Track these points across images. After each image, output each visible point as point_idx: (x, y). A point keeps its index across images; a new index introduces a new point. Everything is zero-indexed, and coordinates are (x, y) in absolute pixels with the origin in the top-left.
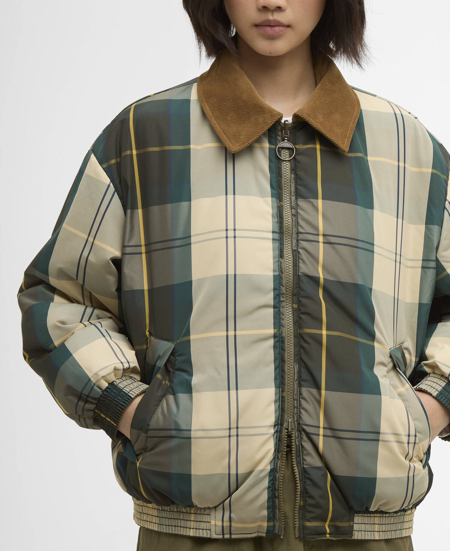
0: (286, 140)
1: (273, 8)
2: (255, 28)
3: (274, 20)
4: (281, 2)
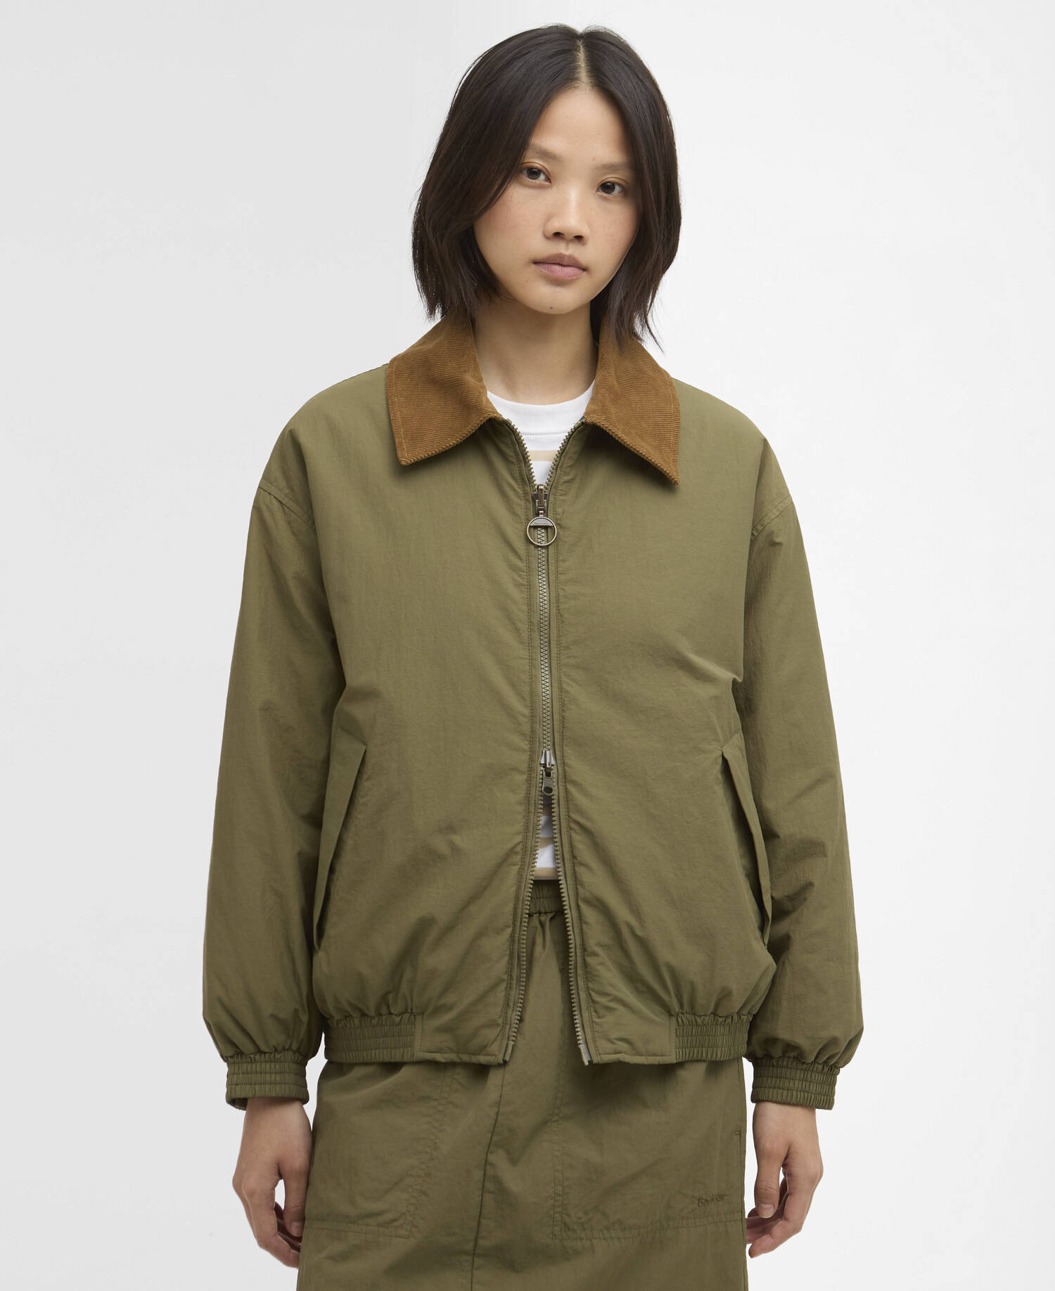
1: (571, 237)
2: (534, 266)
3: (570, 257)
4: (584, 231)
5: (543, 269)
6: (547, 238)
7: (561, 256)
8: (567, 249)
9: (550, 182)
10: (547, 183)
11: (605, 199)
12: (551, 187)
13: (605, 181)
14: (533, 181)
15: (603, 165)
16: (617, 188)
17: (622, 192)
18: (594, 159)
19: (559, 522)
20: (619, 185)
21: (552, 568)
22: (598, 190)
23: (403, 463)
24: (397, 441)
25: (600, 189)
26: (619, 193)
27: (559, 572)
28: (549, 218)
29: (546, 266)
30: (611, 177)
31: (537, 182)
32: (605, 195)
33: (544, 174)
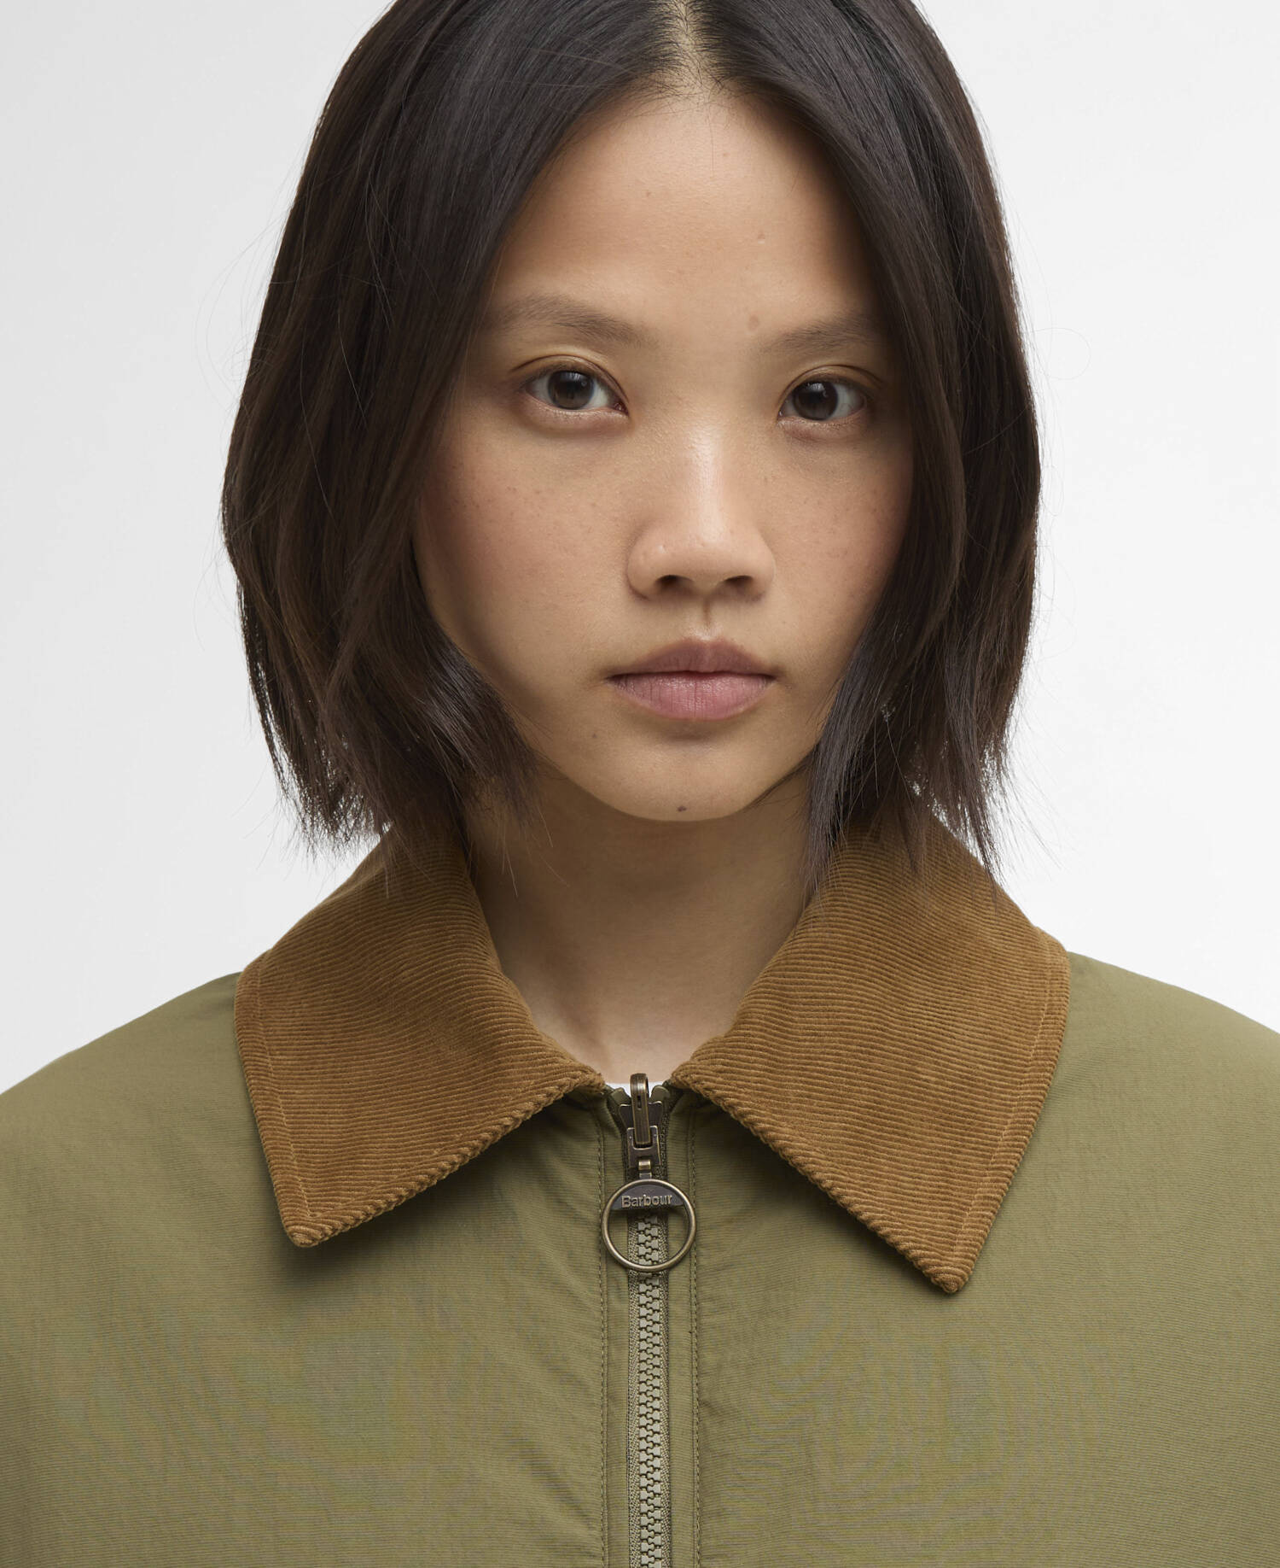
0: (645, 1170)
1: (713, 585)
2: (611, 686)
3: (720, 648)
4: (752, 557)
5: (637, 696)
6: (639, 596)
7: (692, 650)
8: (707, 620)
9: (625, 411)
10: (617, 416)
11: (807, 439)
12: (627, 429)
13: (804, 378)
14: (569, 413)
15: (787, 334)
16: (845, 398)
17: (861, 405)
18: (754, 320)
19: (706, 1397)
20: (845, 382)
21: (684, 1540)
22: (782, 413)
23: (300, 1239)
24: (277, 1179)
25: (790, 409)
26: (852, 412)
27: (705, 1553)
28: (637, 531)
29: (646, 683)
30: (822, 366)
31: (585, 415)
32: (808, 425)
33: (603, 384)
